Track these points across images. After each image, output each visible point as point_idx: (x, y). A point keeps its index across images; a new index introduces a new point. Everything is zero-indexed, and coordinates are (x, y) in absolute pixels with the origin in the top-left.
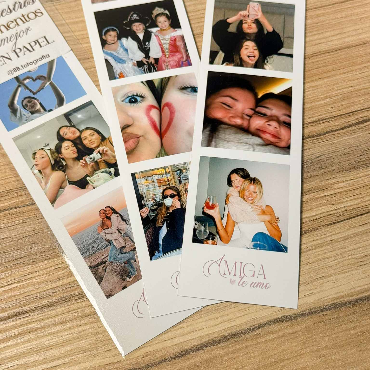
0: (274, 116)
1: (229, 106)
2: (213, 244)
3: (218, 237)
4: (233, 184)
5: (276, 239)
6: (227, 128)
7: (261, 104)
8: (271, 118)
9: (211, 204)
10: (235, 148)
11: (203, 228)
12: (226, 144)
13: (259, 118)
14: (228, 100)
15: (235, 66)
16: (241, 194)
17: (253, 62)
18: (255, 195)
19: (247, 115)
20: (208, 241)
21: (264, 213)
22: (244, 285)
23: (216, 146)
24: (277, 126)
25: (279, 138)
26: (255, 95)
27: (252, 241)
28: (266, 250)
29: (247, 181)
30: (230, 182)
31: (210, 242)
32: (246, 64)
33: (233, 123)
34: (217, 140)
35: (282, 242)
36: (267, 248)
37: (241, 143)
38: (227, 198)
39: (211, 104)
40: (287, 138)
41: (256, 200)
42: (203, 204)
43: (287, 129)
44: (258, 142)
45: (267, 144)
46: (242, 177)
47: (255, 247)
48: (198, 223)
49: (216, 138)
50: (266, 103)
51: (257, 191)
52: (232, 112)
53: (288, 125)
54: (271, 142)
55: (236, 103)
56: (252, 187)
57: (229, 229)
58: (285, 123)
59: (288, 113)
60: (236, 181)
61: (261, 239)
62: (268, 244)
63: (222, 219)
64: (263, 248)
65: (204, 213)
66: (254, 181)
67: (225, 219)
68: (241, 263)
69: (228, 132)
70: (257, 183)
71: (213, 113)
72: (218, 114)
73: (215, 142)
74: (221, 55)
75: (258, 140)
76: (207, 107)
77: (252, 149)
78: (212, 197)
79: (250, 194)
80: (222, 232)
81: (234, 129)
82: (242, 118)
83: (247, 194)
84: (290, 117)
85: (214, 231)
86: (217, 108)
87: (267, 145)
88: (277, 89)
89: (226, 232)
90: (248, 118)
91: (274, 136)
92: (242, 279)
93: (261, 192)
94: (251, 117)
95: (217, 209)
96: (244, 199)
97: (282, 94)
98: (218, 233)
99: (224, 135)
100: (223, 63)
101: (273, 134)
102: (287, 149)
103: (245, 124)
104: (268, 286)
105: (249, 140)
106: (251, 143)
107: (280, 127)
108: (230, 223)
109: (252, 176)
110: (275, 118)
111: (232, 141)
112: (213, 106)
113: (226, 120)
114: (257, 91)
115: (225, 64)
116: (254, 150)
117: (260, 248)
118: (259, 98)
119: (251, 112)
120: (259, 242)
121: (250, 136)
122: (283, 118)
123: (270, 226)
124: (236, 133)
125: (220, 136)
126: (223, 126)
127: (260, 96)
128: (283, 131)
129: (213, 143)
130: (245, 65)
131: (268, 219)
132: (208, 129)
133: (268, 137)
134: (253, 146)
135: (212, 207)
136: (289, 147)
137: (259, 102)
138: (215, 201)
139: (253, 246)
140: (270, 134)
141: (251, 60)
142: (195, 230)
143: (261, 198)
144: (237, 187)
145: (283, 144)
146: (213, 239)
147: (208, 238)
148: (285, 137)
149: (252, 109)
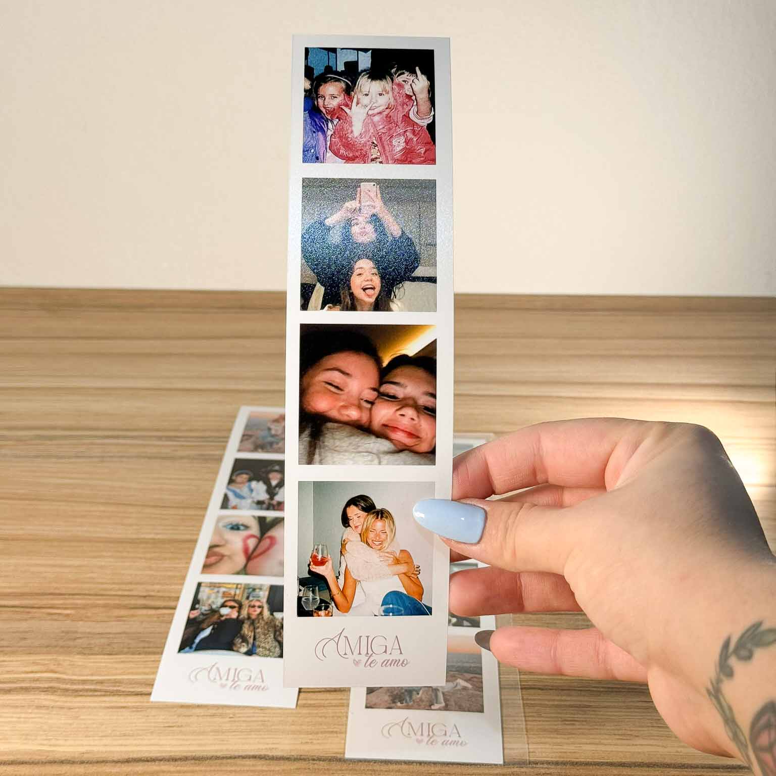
0: (409, 398)
1: (337, 387)
2: (327, 615)
3: (333, 604)
4: (351, 523)
5: (416, 598)
6: (338, 428)
7: (386, 378)
8: (404, 402)
9: (320, 557)
10: (351, 462)
11: (311, 594)
12: (337, 457)
13: (386, 405)
14: (336, 377)
15: (343, 309)
16: (364, 537)
17: (372, 300)
18: (383, 536)
19: (367, 401)
20: (320, 612)
21: (397, 561)
22: (372, 665)
23: (321, 463)
24: (415, 416)
25: (418, 437)
26: (378, 361)
27: (382, 605)
28: (401, 615)
29: (372, 516)
30: (346, 521)
31: (322, 613)
32: (361, 305)
33: (345, 418)
34: (322, 450)
35: (425, 601)
36: (403, 612)
37: (359, 452)
38: (343, 545)
39: (309, 385)
40: (430, 436)
41: (386, 544)
42: (308, 559)
43: (430, 420)
44: (386, 449)
45: (401, 449)
46: (364, 509)
47: (387, 612)
48: (302, 589)
49: (320, 448)
50: (395, 376)
51: (387, 530)
52: (343, 397)
53: (431, 412)
54: (405, 445)
55: (348, 380)
56: (379, 524)
57: (349, 592)
58: (426, 408)
59: (431, 391)
60: (355, 518)
61: (394, 600)
62: (405, 608)
63: (337, 578)
64: (396, 613)
65: (310, 572)
66: (382, 514)
67: (342, 578)
68: (368, 637)
69: (338, 435)
70: (387, 517)
71: (312, 404)
72: (321, 404)
73: (320, 455)
74: (319, 291)
75: (385, 445)
76: (303, 392)
77: (376, 461)
78: (320, 547)
79: (377, 535)
80: (338, 597)
81: (348, 428)
82: (360, 407)
83: (371, 535)
84: (434, 396)
85: (326, 597)
86: (318, 392)
87: (400, 451)
88: (412, 347)
89: (345, 596)
90: (369, 406)
91: (410, 435)
92: (370, 657)
93: (393, 531)
94: (372, 403)
95: (329, 564)
96: (368, 545)
97: (421, 354)
98: (332, 599)
99: (331, 441)
100: (322, 308)
101: (407, 430)
102: (430, 455)
103: (365, 418)
104: (405, 662)
105: (372, 445)
106: (375, 451)
107: (418, 417)
108: (350, 582)
109: (378, 507)
110: (411, 402)
111: (346, 451)
112: (312, 390)
113: (334, 414)
114: (381, 354)
115: (326, 308)
116: (380, 463)
117: (393, 613)
118: (385, 368)
119: (371, 395)
120: (391, 606)
121: (373, 437)
122: (424, 400)
123: (406, 579)
124: (351, 436)
125: (326, 444)
126: (329, 425)
127: (385, 364)
128: (424, 424)
129: (317, 457)
130: (359, 307)
131: (404, 571)
132: (307, 432)
133: (400, 437)
134: (379, 455)
135: (322, 563)
136: (433, 452)
137: (384, 374)
138: (325, 552)
139: (384, 611)
140: (403, 431)
141: (369, 296)
142: (299, 599)
143: (392, 540)
144: (356, 527)
145: (424, 447)
146: (326, 608)
147: (319, 609)
148: (427, 434)
149: (374, 389)
